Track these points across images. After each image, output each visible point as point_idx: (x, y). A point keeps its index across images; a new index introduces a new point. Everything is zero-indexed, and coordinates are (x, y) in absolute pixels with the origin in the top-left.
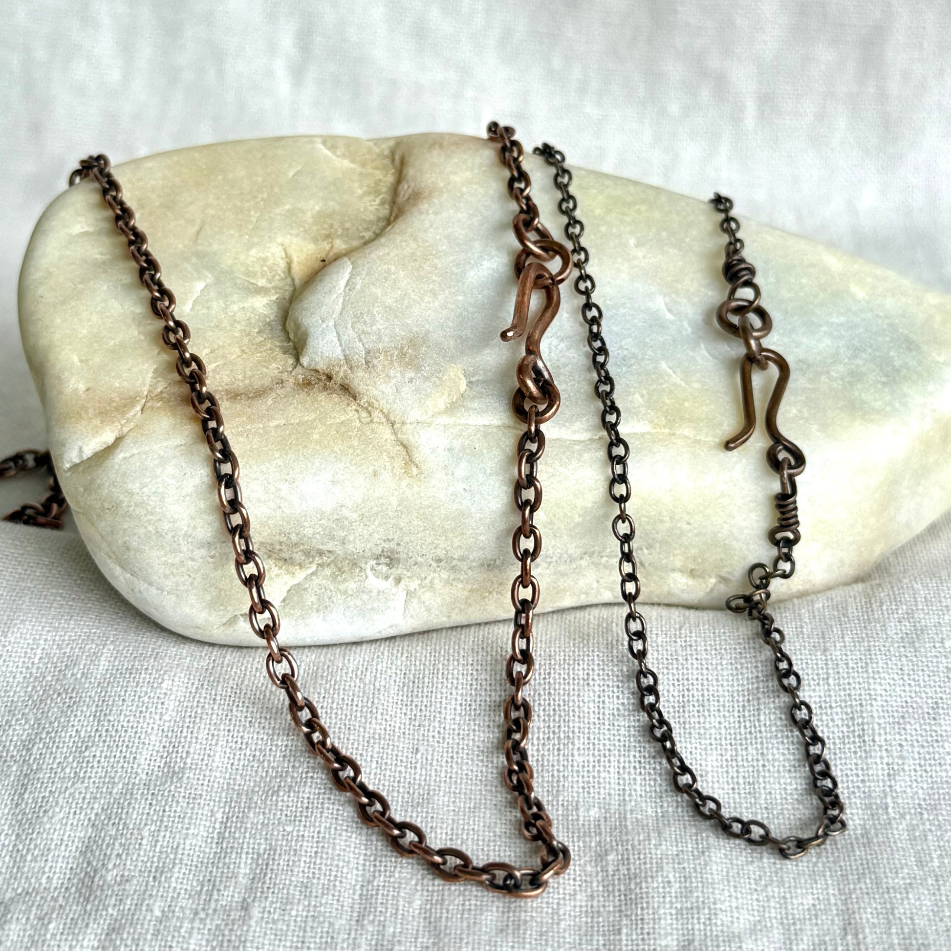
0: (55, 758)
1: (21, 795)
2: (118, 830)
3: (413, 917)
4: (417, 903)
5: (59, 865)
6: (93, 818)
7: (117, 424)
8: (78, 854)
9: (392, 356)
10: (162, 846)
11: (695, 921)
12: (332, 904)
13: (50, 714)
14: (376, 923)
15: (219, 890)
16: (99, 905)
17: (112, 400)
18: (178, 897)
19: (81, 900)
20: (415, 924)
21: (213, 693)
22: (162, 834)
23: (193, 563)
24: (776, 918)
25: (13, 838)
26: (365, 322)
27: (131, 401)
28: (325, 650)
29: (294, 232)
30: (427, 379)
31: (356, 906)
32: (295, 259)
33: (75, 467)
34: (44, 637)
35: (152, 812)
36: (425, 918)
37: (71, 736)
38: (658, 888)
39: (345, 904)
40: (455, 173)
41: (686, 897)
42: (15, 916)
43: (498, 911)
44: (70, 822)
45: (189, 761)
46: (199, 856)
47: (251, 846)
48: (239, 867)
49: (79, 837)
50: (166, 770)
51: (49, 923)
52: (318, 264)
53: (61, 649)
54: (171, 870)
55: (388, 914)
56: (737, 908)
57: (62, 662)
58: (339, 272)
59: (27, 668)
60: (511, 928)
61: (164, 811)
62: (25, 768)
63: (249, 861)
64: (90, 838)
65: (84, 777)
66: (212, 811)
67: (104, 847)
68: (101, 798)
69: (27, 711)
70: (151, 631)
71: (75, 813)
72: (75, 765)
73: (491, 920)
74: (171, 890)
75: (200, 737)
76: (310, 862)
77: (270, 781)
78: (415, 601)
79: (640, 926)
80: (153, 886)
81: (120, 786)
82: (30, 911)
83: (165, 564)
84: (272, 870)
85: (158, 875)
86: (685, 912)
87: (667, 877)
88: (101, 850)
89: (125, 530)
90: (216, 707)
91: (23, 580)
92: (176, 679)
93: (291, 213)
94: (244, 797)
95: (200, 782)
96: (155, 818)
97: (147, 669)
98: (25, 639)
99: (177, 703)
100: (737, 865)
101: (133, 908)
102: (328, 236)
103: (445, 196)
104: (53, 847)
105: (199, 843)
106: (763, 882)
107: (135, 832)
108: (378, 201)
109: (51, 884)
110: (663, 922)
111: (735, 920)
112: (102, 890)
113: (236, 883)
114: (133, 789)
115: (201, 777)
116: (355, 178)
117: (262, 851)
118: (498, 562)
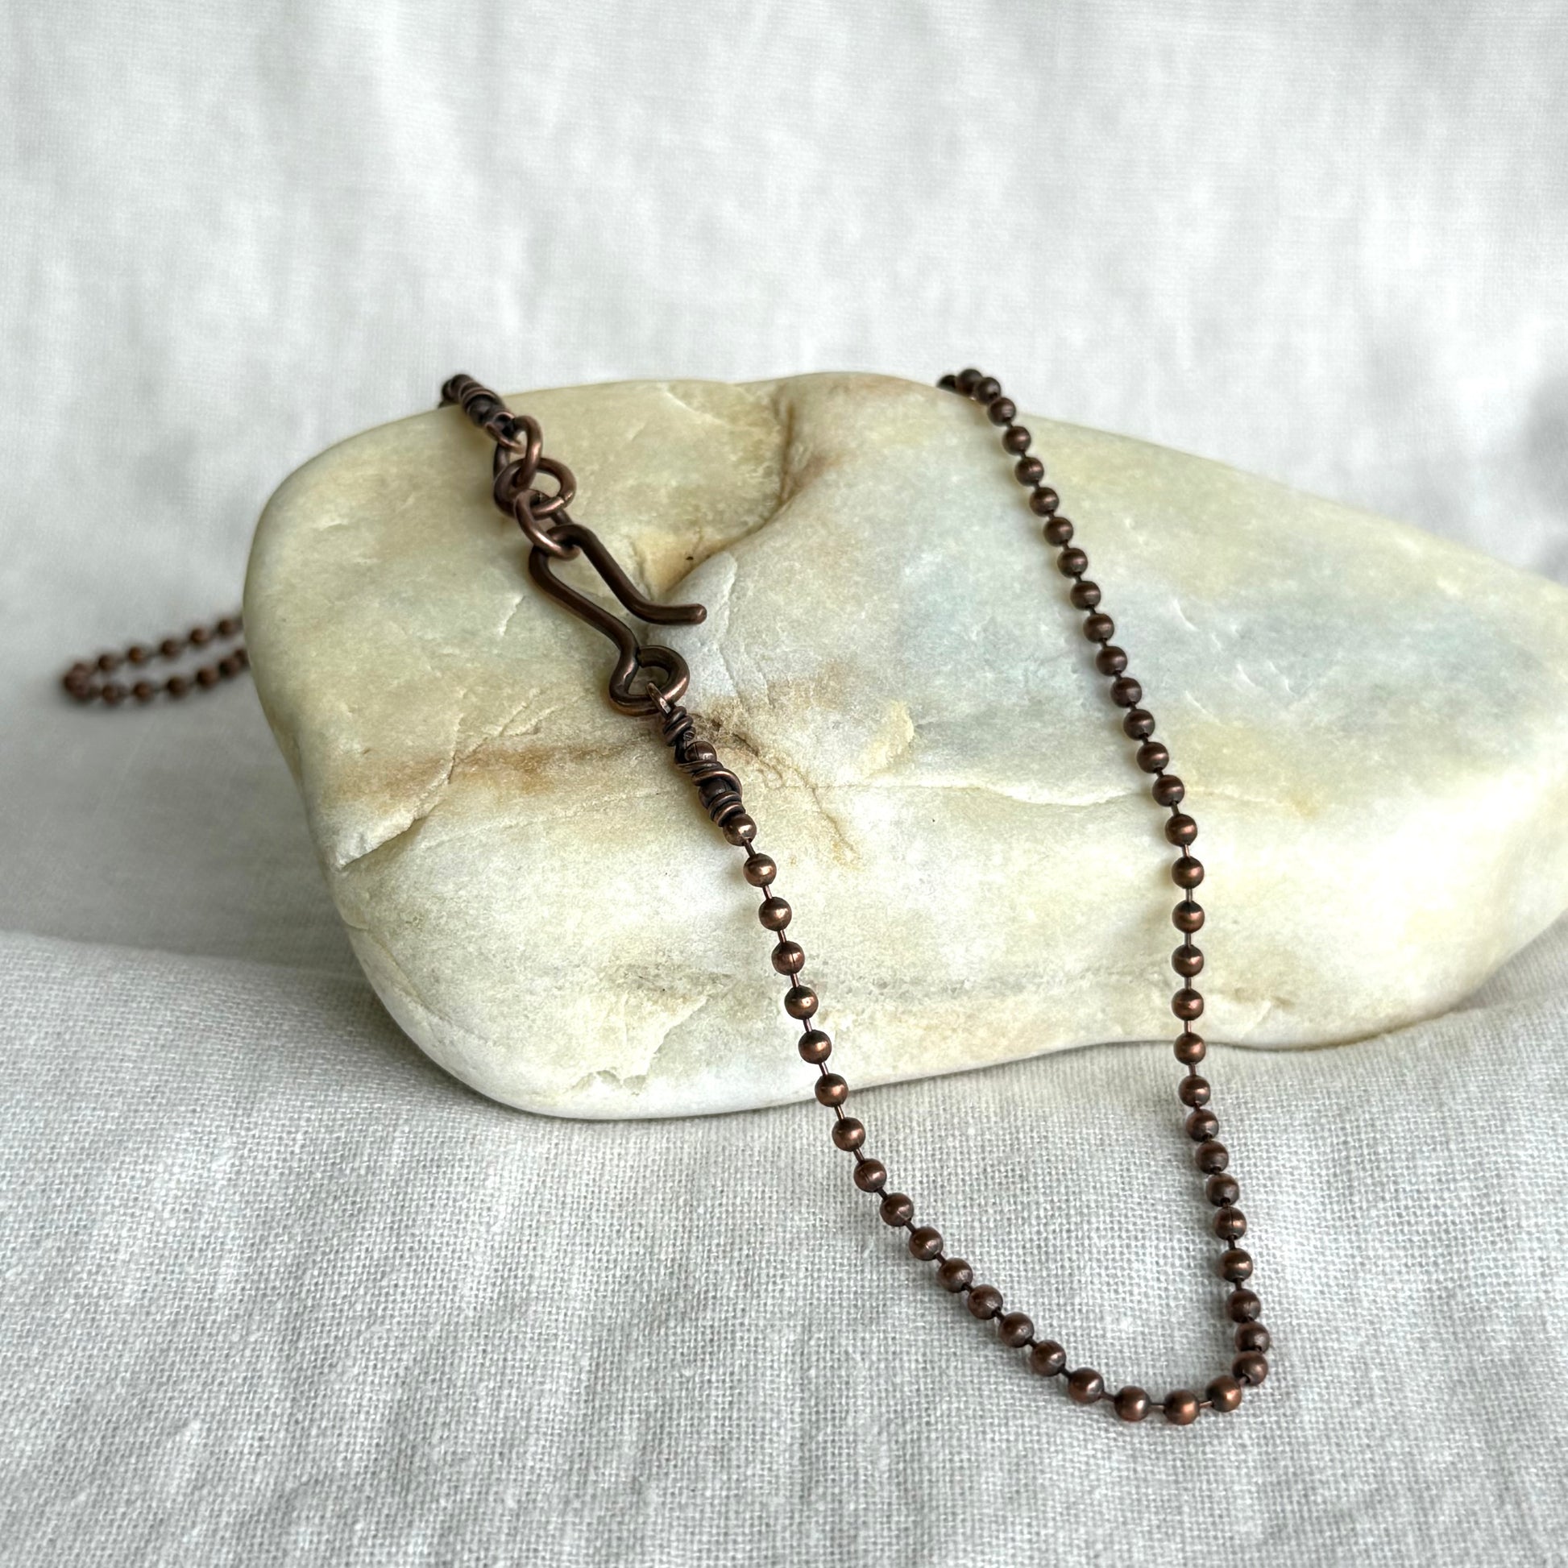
0: (338, 1289)
1: (294, 1343)
2: (440, 1388)
3: (881, 1483)
5: (359, 1440)
6: (402, 1373)
7: (414, 798)
8: (384, 1425)
9: (807, 690)
10: (506, 1409)
11: (1286, 1500)
12: (762, 1476)
13: (325, 1227)
14: (829, 1498)
15: (596, 1468)
16: (424, 1495)
17: (404, 766)
18: (538, 1481)
19: (398, 1488)
20: (886, 1494)
21: (561, 1193)
22: (506, 1392)
23: (533, 998)
25: (288, 1404)
26: (764, 644)
27: (432, 765)
28: (715, 1123)
29: (645, 518)
30: (858, 722)
31: (798, 1476)
32: (649, 557)
33: (354, 864)
34: (306, 1115)
35: (488, 1363)
36: (899, 1484)
37: (358, 1258)
38: (1228, 1453)
39: (781, 1473)
40: (871, 429)
41: (1269, 1467)
42: (304, 1515)
44: (369, 1379)
45: (534, 1288)
46: (561, 1421)
47: (636, 1402)
48: (621, 1433)
49: (385, 1401)
50: (501, 1303)
51: (354, 1523)
52: (683, 564)
53: (332, 1132)
54: (524, 1442)
55: (845, 1483)
56: (1344, 1475)
57: (335, 1151)
58: (718, 574)
59: (285, 1160)
61: (505, 1360)
62: (295, 1305)
63: (635, 1424)
64: (400, 1401)
65: (383, 1317)
66: (574, 1356)
67: (423, 1413)
68: (411, 1344)
69: (290, 1222)
70: (459, 1104)
71: (375, 1366)
72: (368, 1299)
74: (527, 1471)
75: (547, 1255)
76: (724, 1418)
77: (654, 1308)
78: (847, 1045)
79: (1207, 1505)
80: (501, 1467)
81: (438, 1328)
82: (325, 1508)
83: (493, 1000)
84: (670, 1433)
85: (506, 1451)
86: (1269, 1489)
87: (1240, 1437)
88: (419, 1418)
89: (433, 952)
90: (566, 1214)
91: (265, 1037)
92: (506, 1174)
93: (638, 491)
94: (618, 1333)
95: (554, 1317)
96: (493, 1370)
97: (461, 1160)
98: (278, 1119)
99: (510, 1209)
100: (1339, 1410)
101: (475, 1497)
102: (693, 523)
103: (860, 461)
104: (347, 1416)
105: (560, 1403)
106: (1378, 1434)
107: (466, 1390)
108: (761, 471)
109: (350, 1466)
110: (1239, 1501)
111: (1342, 1493)
112: (427, 1474)
113: (620, 1456)
114: (456, 1331)
115: (554, 1311)
116: (725, 438)
117: (652, 1408)
118: (967, 985)
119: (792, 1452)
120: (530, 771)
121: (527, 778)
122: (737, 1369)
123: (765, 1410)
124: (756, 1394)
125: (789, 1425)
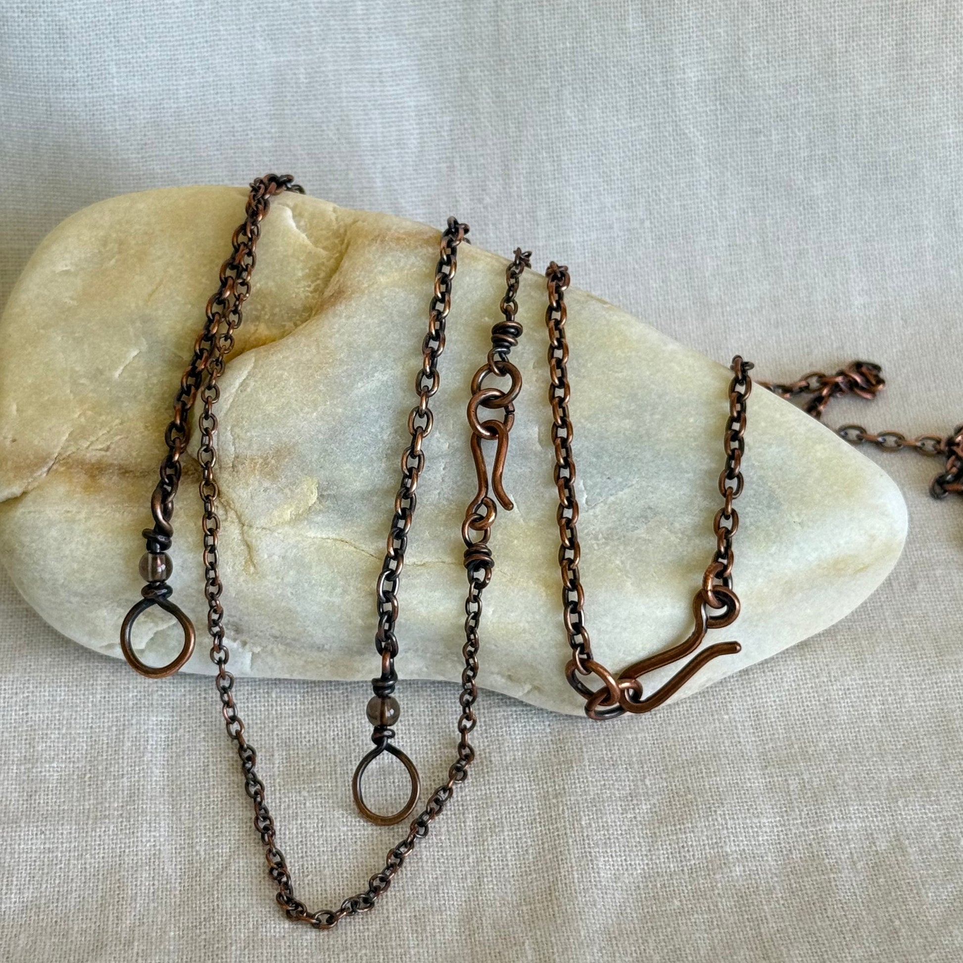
7: (25, 480)
9: (256, 463)
17: (27, 457)
30: (280, 490)
40: (384, 273)
78: (259, 661)
103: (365, 299)
108: (312, 287)
116: (303, 257)
118: (326, 647)
120: (93, 477)
121: (89, 481)
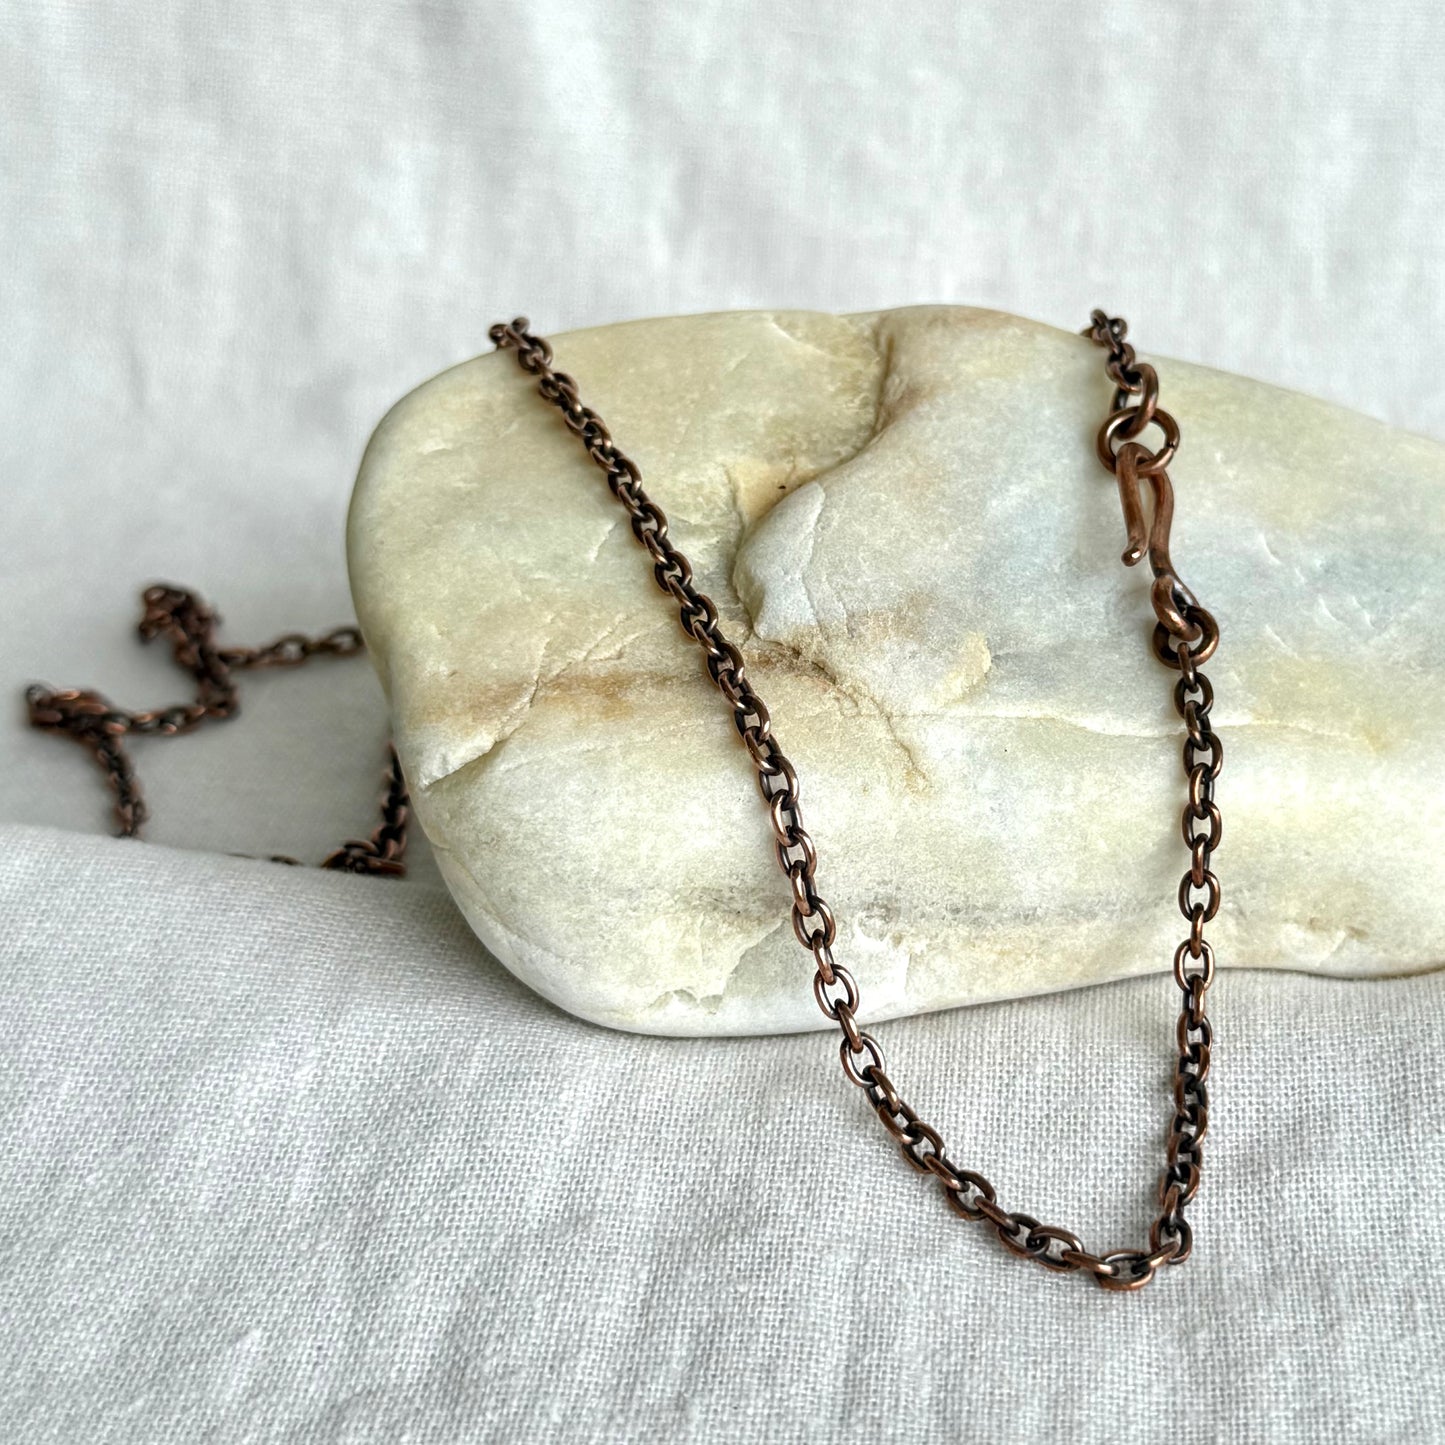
0: (408, 1200)
1: (360, 1252)
2: (498, 1301)
3: (920, 1410)
4: (925, 1392)
5: (415, 1351)
6: (463, 1284)
7: (496, 722)
8: (441, 1336)
9: (885, 620)
10: (561, 1322)
11: (1321, 1427)
12: (804, 1395)
13: (400, 1138)
14: (868, 1422)
15: (643, 1383)
16: (472, 1408)
17: (488, 689)
18: (585, 1395)
19: (447, 1401)
20: (924, 1421)
21: (633, 1107)
22: (562, 1305)
23: (608, 919)
24: (1436, 1416)
25: (349, 1314)
26: (846, 574)
27: (514, 689)
28: (791, 1042)
29: (740, 447)
30: (934, 652)
31: (840, 1397)
32: (742, 485)
33: (436, 785)
34: (390, 1028)
35: (547, 1276)
36: (938, 1412)
37: (430, 1169)
38: (1268, 1380)
39: (824, 1393)
40: (967, 361)
41: (1308, 1393)
42: (353, 1425)
43: (1040, 1405)
44: (430, 1291)
45: (599, 1201)
46: (614, 1335)
47: (689, 1317)
48: (671, 1348)
49: (444, 1312)
50: (566, 1215)
51: (401, 1435)
52: (776, 492)
53: (414, 1045)
54: (575, 1357)
55: (885, 1408)
56: (1381, 1405)
57: (416, 1063)
58: (806, 503)
59: (366, 1071)
60: (1060, 1431)
61: (565, 1272)
62: (365, 1215)
63: (686, 1339)
64: (458, 1313)
65: (450, 1228)
66: (633, 1269)
67: (479, 1325)
68: (474, 1256)
69: (366, 1133)
70: (542, 1019)
71: (437, 1277)
72: (436, 1210)
73: (1032, 1419)
74: (575, 1385)
75: (615, 1168)
76: (773, 1336)
77: (716, 1223)
78: (922, 968)
79: (1243, 1434)
80: (549, 1380)
81: (502, 1239)
82: (374, 1420)
83: (568, 919)
84: (718, 1349)
85: (556, 1364)
86: (1306, 1415)
87: (1281, 1364)
88: (475, 1329)
89: (510, 872)
90: (637, 1128)
91: (358, 947)
92: (580, 1088)
93: (734, 421)
94: (678, 1247)
95: (616, 1230)
96: (552, 1283)
97: (538, 1073)
98: (363, 1030)
99: (582, 1123)
100: (1381, 1342)
101: (521, 1411)
102: (788, 452)
103: (954, 394)
104: (406, 1326)
105: (615, 1317)
106: (1418, 1367)
107: (524, 1303)
108: (857, 401)
109: (404, 1378)
110: (1275, 1428)
111: (1378, 1423)
112: (477, 1387)
113: (668, 1371)
114: (519, 1242)
115: (617, 1224)
116: (825, 369)
117: (704, 1324)
118: (1039, 912)
119: (837, 1373)
120: (611, 696)
121: (607, 702)
122: (790, 1288)
123: (814, 1330)
124: (807, 1315)
125: (837, 1347)
